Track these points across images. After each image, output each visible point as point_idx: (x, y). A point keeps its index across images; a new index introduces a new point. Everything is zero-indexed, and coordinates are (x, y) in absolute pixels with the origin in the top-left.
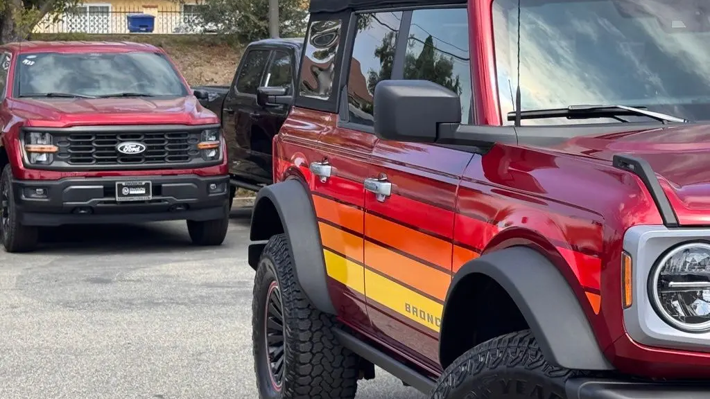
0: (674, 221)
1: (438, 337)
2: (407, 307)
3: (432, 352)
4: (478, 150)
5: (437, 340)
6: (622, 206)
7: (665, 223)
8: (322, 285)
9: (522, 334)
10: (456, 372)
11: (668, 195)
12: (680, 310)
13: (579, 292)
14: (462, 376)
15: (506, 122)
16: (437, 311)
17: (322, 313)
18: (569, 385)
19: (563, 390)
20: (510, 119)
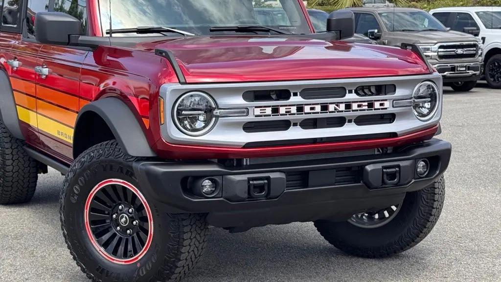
0: (184, 81)
1: (72, 146)
2: (59, 132)
3: (69, 153)
4: (91, 49)
5: (71, 147)
6: (160, 74)
7: (180, 82)
8: (17, 125)
9: (112, 141)
10: (80, 161)
11: (180, 67)
12: (188, 126)
13: (139, 118)
14: (83, 163)
15: (105, 35)
16: (71, 132)
17: (17, 139)
18: (134, 164)
19: (131, 167)
20: (107, 33)
